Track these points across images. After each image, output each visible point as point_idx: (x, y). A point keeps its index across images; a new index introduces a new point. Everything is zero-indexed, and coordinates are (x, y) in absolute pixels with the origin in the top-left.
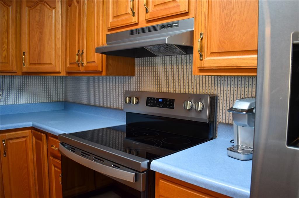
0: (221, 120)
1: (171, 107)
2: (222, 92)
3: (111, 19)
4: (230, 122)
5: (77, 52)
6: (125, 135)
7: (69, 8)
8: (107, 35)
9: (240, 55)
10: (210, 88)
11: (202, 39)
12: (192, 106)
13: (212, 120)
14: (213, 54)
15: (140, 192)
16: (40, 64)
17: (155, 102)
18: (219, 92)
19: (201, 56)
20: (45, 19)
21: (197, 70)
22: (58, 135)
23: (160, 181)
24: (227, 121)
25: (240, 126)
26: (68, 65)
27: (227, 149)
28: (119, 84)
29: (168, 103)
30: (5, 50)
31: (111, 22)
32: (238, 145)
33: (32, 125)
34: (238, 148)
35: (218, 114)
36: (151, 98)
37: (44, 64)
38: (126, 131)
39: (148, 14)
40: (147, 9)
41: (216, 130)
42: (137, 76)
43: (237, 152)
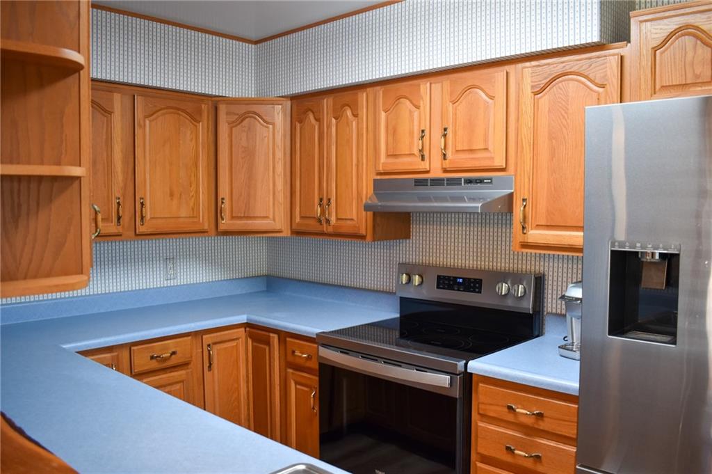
0: (549, 310)
1: (477, 290)
2: (551, 269)
3: (383, 159)
4: (564, 312)
5: (317, 200)
6: (397, 333)
7: (298, 125)
8: (375, 180)
9: (573, 231)
10: (533, 263)
11: (525, 206)
12: (509, 289)
13: (537, 309)
14: (539, 226)
15: (456, 399)
16: (248, 218)
17: (451, 283)
18: (546, 269)
19: (524, 228)
20: (257, 144)
21: (518, 246)
22: (315, 337)
23: (480, 385)
24: (559, 311)
25: (575, 317)
26: (298, 220)
27: (559, 347)
28: (382, 251)
29: (472, 285)
30: (193, 196)
31: (383, 163)
32: (573, 343)
33: (247, 319)
34: (573, 345)
35: (546, 300)
36: (444, 277)
37: (255, 218)
38: (398, 328)
39: (447, 161)
40: (445, 155)
41: (543, 324)
42: (414, 238)
43: (572, 350)
